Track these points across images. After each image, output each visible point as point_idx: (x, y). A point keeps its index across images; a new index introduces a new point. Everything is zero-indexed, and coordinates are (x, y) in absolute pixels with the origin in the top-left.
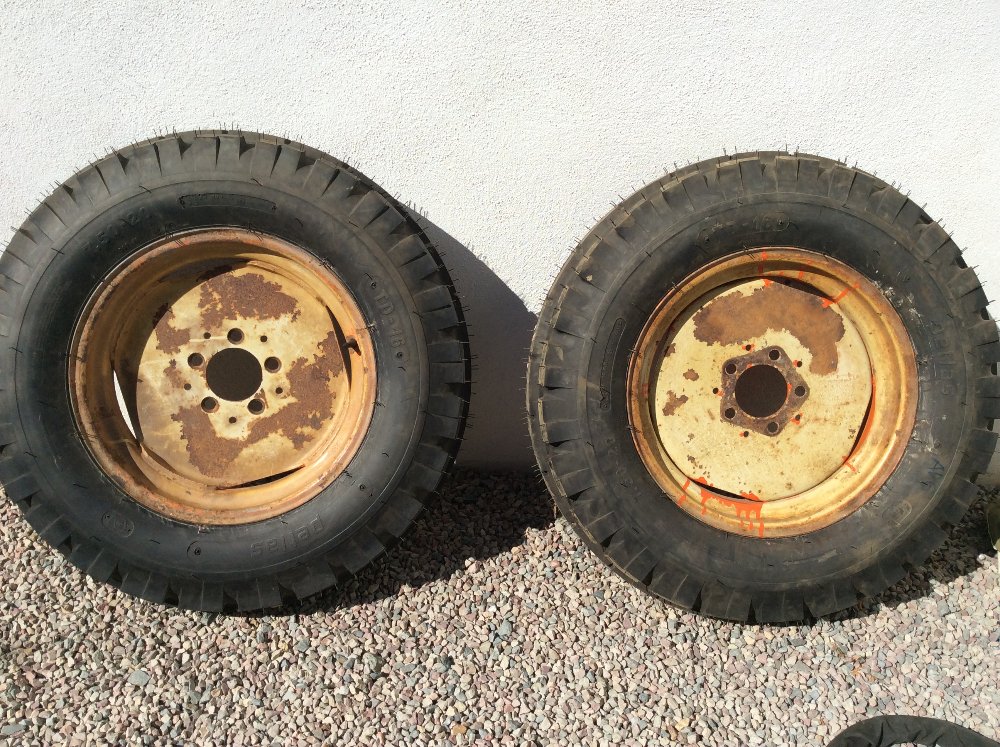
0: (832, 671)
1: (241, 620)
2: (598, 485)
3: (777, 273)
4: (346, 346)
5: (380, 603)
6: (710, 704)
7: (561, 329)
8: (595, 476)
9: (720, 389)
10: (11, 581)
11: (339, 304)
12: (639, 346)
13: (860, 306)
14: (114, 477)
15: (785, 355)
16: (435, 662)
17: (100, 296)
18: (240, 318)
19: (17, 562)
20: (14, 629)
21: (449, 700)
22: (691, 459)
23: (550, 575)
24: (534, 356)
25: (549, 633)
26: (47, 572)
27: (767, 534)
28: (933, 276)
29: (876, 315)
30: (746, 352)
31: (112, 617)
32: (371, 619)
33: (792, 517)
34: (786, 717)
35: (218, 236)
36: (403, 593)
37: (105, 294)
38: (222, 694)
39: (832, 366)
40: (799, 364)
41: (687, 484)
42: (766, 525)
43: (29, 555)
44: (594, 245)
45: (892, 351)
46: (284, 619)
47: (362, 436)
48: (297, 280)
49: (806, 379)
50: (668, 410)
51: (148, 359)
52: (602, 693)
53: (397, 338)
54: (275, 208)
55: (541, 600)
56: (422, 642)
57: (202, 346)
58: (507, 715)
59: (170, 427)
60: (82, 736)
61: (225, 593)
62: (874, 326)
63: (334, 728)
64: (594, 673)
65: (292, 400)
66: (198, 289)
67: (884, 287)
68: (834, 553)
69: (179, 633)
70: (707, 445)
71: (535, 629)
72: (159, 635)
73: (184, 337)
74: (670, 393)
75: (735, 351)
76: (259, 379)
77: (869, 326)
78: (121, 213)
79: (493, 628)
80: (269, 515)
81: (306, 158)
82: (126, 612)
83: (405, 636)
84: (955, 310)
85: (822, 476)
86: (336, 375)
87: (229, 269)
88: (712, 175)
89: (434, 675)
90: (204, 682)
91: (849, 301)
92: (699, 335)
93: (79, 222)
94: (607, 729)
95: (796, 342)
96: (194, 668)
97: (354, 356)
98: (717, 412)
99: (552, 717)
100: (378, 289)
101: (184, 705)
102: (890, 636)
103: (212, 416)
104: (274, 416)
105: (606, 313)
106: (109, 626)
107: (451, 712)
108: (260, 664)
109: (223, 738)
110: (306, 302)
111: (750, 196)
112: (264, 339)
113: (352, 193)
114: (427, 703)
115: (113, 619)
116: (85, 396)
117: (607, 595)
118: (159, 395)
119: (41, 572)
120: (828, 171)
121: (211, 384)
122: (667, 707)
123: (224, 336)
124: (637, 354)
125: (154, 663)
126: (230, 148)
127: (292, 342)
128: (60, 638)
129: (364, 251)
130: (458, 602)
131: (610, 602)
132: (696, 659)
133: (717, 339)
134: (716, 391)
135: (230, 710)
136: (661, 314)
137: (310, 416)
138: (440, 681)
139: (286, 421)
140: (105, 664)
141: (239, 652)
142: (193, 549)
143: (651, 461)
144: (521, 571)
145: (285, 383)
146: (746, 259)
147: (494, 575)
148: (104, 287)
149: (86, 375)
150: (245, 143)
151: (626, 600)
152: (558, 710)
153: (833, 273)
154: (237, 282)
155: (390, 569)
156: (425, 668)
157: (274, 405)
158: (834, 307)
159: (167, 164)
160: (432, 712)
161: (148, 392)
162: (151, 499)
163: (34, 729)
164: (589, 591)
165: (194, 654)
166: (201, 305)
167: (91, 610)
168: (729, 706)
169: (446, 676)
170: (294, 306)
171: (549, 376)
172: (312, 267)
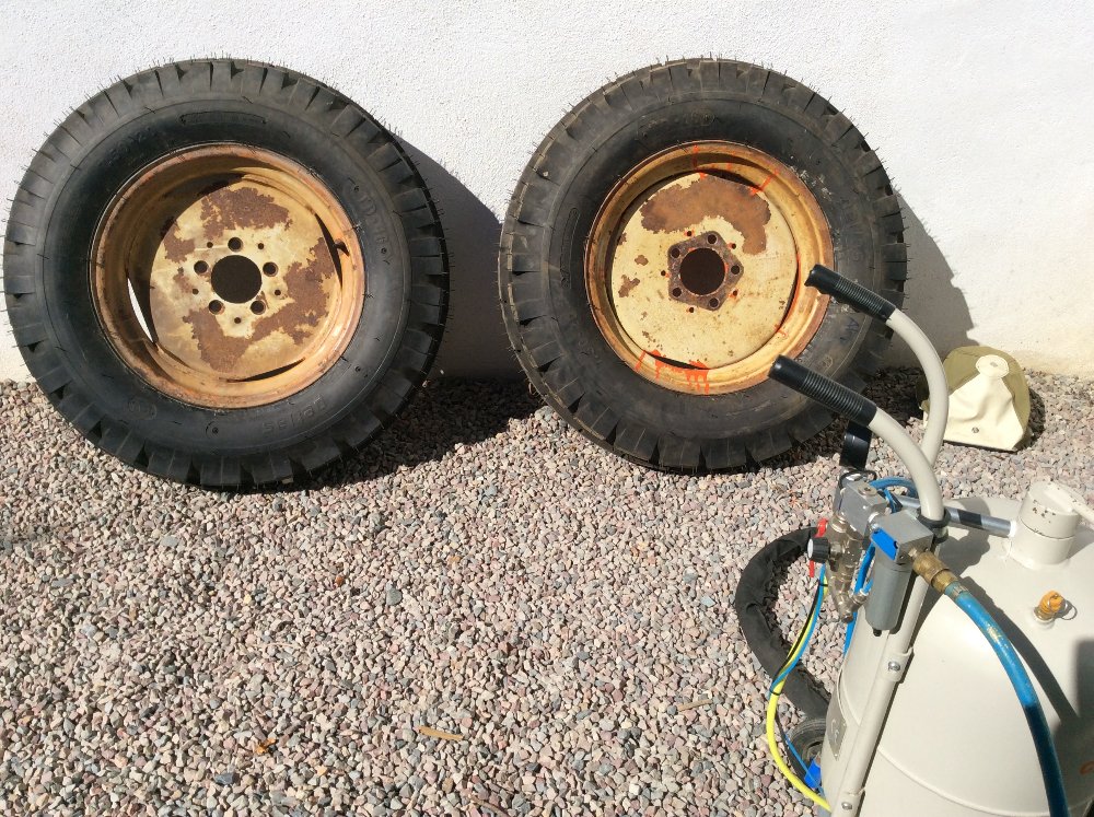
0: (772, 503)
1: (256, 496)
2: (564, 355)
3: (709, 166)
4: (334, 249)
5: (380, 480)
6: (667, 532)
7: (523, 221)
8: (561, 346)
9: (667, 271)
10: (43, 481)
11: (326, 210)
12: (593, 234)
13: (782, 191)
14: (136, 368)
15: (721, 239)
16: (431, 516)
17: (114, 207)
18: (238, 228)
19: (46, 466)
20: (52, 514)
21: (444, 542)
22: (646, 334)
23: (530, 452)
24: (503, 249)
25: (531, 492)
26: (75, 472)
27: (712, 392)
28: (840, 158)
29: (795, 197)
30: (688, 238)
31: (140, 501)
32: (373, 491)
33: (734, 378)
34: (731, 537)
35: (216, 151)
36: (400, 472)
37: (118, 206)
38: (245, 548)
39: (762, 247)
40: (734, 246)
41: (643, 356)
42: (711, 385)
43: (57, 461)
44: (549, 145)
45: (811, 229)
46: (296, 494)
47: (355, 326)
48: (287, 191)
49: (739, 259)
50: (623, 293)
51: (159, 268)
52: (575, 529)
53: (379, 236)
54: (264, 123)
55: (522, 470)
56: (419, 504)
57: (205, 254)
58: (494, 550)
59: (181, 328)
60: (125, 583)
61: (242, 467)
62: (795, 209)
63: (346, 566)
64: (570, 516)
65: (290, 300)
66: (198, 204)
67: (799, 171)
68: (768, 403)
69: (202, 509)
70: (659, 322)
71: (518, 490)
72: (184, 511)
73: (189, 247)
74: (624, 277)
75: (678, 237)
76: (259, 283)
77: (790, 208)
78: (130, 132)
79: (481, 492)
80: (277, 398)
81: (288, 78)
82: (152, 497)
83: (404, 500)
84: (860, 186)
85: (759, 344)
86: (328, 277)
87: (226, 184)
88: (646, 80)
89: (430, 525)
90: (227, 541)
91: (772, 187)
92: (646, 225)
93: (92, 142)
94: (579, 551)
95: (730, 226)
96: (218, 533)
97: (343, 257)
98: (666, 292)
99: (533, 548)
100: (360, 191)
101: (213, 558)
102: (824, 477)
103: (219, 317)
104: (274, 315)
105: (562, 203)
106: (138, 508)
107: (446, 549)
108: (276, 527)
109: (249, 577)
110: (297, 212)
111: (679, 95)
112: (261, 246)
113: (332, 108)
114: (426, 543)
115: (140, 503)
116: (105, 298)
117: (581, 463)
118: (171, 300)
119: (70, 472)
120: (746, 72)
121: (216, 288)
122: (631, 535)
123: (226, 245)
124: (592, 241)
125: (182, 530)
126: (222, 73)
127: (286, 248)
128: (93, 519)
129: (347, 159)
130: (450, 476)
131: (583, 468)
132: (656, 501)
133: (663, 228)
134: (663, 273)
135: (254, 558)
136: (611, 205)
137: (307, 315)
138: (436, 529)
139: (285, 319)
140: (138, 535)
141: (257, 519)
142: (211, 429)
143: (609, 334)
144: (505, 451)
145: (283, 286)
146: (680, 153)
147: (481, 455)
148: (117, 200)
149: (105, 279)
150: (235, 68)
151: (598, 466)
152: (539, 543)
153: (755, 162)
154: (234, 196)
155: (387, 455)
156: (423, 522)
157: (274, 306)
158: (761, 194)
159: (168, 88)
160: (430, 550)
161: (160, 298)
162: (170, 388)
163: (82, 581)
164: (565, 461)
165: (217, 523)
166: (203, 218)
167: (120, 497)
168: (684, 533)
169: (441, 525)
170: (286, 216)
171: (516, 262)
172: (301, 176)
